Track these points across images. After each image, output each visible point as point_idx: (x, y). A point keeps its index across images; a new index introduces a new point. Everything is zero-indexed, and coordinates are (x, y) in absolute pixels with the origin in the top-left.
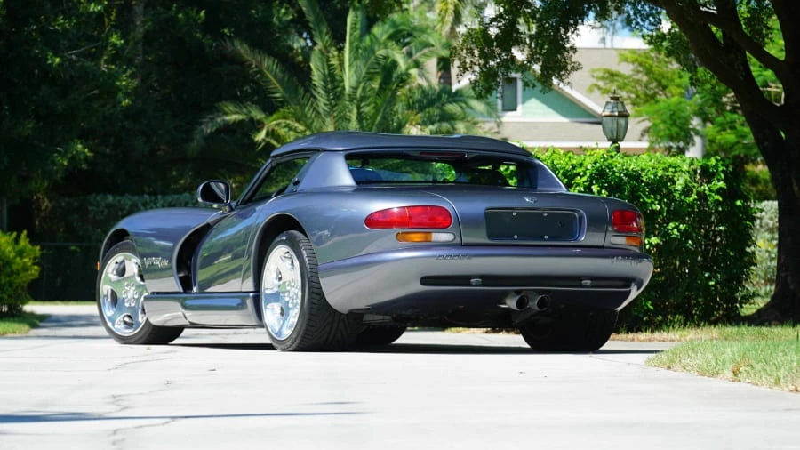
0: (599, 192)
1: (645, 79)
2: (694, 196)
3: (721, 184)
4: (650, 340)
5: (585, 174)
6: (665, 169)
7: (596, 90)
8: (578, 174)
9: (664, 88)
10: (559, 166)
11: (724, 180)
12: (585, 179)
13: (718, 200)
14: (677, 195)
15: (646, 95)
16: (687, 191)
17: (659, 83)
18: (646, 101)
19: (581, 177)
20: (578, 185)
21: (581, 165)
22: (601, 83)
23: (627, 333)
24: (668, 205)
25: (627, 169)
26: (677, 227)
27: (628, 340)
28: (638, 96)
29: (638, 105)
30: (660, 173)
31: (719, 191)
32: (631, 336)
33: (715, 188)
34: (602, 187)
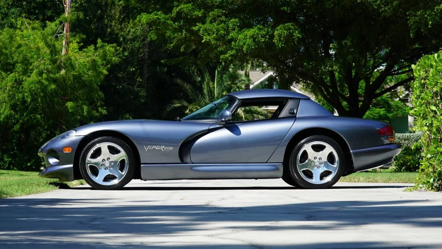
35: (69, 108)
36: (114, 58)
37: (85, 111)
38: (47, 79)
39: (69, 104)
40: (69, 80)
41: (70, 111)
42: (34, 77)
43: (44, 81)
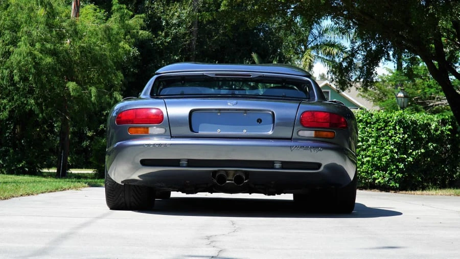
0: (399, 129)
1: (378, 92)
2: (439, 132)
3: (450, 127)
4: (422, 194)
5: (393, 121)
6: (427, 120)
7: (360, 96)
8: (390, 121)
9: (385, 96)
10: (381, 117)
11: (451, 125)
12: (393, 123)
13: (449, 134)
14: (432, 131)
15: (379, 98)
16: (436, 130)
17: (384, 94)
18: (379, 101)
19: (392, 122)
20: (390, 126)
21: (391, 117)
22: (362, 93)
23: (411, 191)
24: (428, 135)
25: (411, 120)
26: (432, 145)
27: (412, 194)
28: (375, 99)
29: (376, 101)
30: (425, 122)
31: (449, 130)
32: (413, 192)
33: (448, 129)
34: (401, 127)
35: (71, 90)
36: (141, 32)
37: (93, 96)
38: (41, 51)
39: (71, 85)
40: (76, 54)
41: (72, 94)
42: (23, 47)
43: (36, 52)
